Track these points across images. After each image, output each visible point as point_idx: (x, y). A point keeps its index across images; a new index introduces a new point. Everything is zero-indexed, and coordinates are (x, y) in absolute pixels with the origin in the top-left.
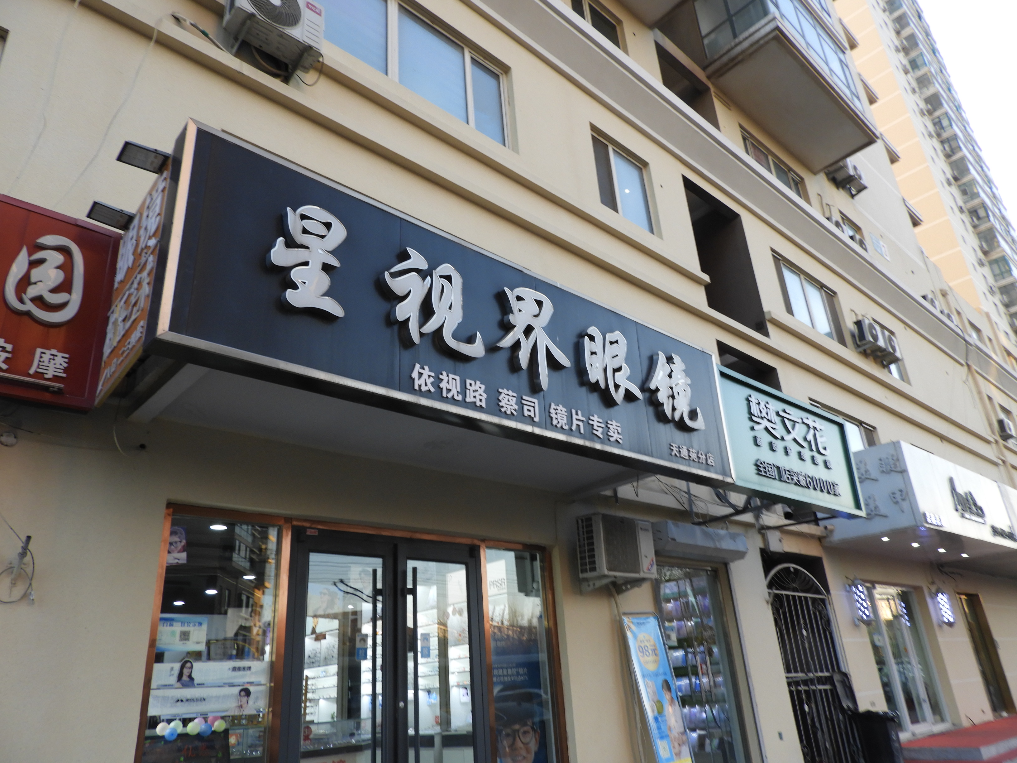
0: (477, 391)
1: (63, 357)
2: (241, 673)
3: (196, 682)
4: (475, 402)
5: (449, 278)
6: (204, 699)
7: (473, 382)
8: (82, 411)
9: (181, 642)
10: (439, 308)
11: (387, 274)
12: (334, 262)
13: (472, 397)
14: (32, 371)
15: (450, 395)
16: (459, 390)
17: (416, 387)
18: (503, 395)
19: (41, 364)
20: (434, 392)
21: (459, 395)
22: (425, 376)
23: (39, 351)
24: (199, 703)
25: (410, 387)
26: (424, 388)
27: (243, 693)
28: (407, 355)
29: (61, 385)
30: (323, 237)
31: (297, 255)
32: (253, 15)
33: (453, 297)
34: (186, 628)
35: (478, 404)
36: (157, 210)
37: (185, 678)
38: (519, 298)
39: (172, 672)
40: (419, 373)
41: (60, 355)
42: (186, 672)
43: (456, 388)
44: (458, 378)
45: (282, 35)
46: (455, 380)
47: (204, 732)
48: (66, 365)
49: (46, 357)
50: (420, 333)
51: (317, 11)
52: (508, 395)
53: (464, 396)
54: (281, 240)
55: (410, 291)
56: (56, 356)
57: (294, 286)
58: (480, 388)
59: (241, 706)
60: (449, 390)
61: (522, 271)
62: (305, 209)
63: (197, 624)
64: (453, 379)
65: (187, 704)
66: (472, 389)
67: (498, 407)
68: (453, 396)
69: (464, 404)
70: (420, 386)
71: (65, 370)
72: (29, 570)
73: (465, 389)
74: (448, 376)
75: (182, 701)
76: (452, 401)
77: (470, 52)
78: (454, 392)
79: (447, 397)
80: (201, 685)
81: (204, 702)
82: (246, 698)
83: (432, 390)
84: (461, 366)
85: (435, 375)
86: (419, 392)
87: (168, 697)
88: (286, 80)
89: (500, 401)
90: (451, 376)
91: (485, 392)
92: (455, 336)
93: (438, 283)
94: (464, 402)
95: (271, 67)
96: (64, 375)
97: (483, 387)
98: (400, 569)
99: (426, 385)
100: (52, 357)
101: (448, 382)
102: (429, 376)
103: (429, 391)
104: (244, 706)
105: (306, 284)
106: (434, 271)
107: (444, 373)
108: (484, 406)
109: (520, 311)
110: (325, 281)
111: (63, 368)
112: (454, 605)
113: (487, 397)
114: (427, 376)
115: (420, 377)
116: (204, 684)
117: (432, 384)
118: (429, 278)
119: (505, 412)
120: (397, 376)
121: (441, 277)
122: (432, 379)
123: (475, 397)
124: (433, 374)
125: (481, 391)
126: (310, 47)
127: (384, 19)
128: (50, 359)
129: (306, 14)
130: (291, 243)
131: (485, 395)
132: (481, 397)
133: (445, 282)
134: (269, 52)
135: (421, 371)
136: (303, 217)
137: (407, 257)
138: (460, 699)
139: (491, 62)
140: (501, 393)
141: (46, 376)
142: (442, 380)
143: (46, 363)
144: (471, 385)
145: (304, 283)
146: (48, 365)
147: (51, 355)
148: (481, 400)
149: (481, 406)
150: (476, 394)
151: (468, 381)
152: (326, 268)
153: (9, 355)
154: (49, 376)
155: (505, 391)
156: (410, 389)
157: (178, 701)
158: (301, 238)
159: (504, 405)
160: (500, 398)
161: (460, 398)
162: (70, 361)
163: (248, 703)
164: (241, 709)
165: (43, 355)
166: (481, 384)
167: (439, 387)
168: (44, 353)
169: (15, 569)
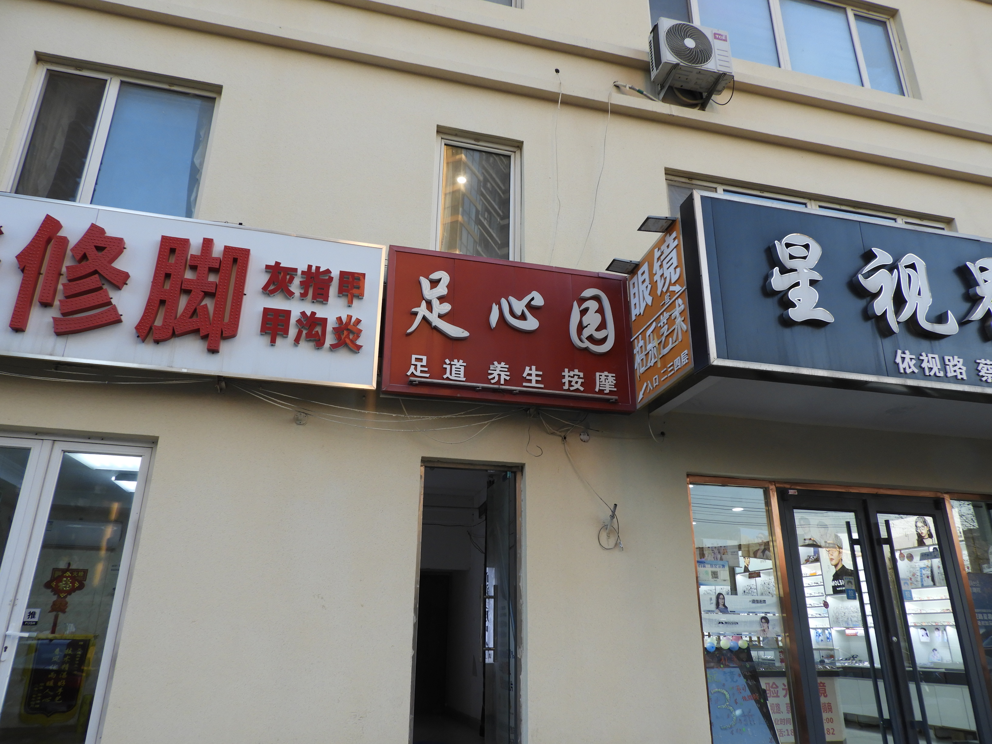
0: (956, 365)
1: (612, 376)
2: (759, 605)
3: (729, 609)
4: (956, 376)
5: (913, 266)
6: (737, 623)
7: (951, 358)
8: (627, 413)
9: (713, 580)
10: (909, 296)
11: (860, 277)
12: (817, 276)
13: (952, 371)
14: (597, 390)
15: (932, 373)
16: (940, 368)
17: (902, 371)
18: (981, 365)
19: (601, 383)
20: (918, 372)
21: (941, 372)
22: (907, 360)
23: (598, 374)
24: (734, 625)
25: (896, 372)
26: (909, 371)
27: (763, 620)
28: (887, 343)
29: (617, 397)
30: (805, 258)
31: (790, 278)
32: (678, 64)
33: (920, 283)
34: (714, 569)
35: (960, 377)
36: (675, 262)
37: (721, 606)
38: (983, 269)
39: (712, 602)
40: (902, 357)
41: (610, 375)
42: (721, 601)
43: (937, 366)
44: (936, 356)
45: (700, 72)
46: (934, 358)
47: (733, 648)
48: (615, 382)
49: (603, 378)
50: (897, 321)
51: (723, 38)
52: (986, 364)
53: (945, 372)
54: (776, 270)
55: (882, 287)
56: (608, 376)
57: (793, 305)
58: (959, 362)
59: (764, 630)
60: (931, 369)
61: (979, 241)
62: (788, 239)
63: (721, 566)
64: (932, 358)
65: (725, 625)
66: (951, 364)
67: (979, 378)
68: (935, 374)
69: (946, 379)
70: (905, 369)
71: (615, 386)
72: (616, 526)
73: (944, 366)
74: (927, 356)
75: (722, 623)
76: (935, 377)
77: (852, 10)
78: (935, 369)
79: (930, 375)
80: (733, 612)
81: (737, 625)
82: (766, 624)
83: (916, 371)
84: (936, 343)
85: (916, 357)
86: (905, 375)
87: (712, 620)
88: (703, 107)
89: (980, 371)
90: (930, 356)
91: (963, 365)
92: (928, 320)
93: (904, 273)
94: (945, 377)
95: (690, 99)
96: (615, 389)
97: (961, 360)
98: (872, 521)
99: (910, 368)
100: (606, 377)
101: (928, 362)
102: (911, 359)
103: (913, 372)
104: (766, 630)
105: (801, 300)
106: (899, 263)
107: (924, 354)
108: (965, 378)
109: (986, 281)
110: (814, 295)
111: (614, 384)
112: (900, 550)
113: (966, 369)
114: (909, 359)
115: (903, 362)
116: (735, 612)
117: (914, 365)
118: (896, 270)
119: (986, 381)
120: (883, 363)
121: (906, 267)
122: (914, 361)
123: (955, 371)
124: (913, 357)
125: (960, 365)
126: (724, 74)
127: (768, 12)
128: (605, 379)
129: (716, 45)
130: (784, 270)
131: (964, 368)
132: (961, 371)
133: (910, 271)
134: (689, 89)
135: (903, 356)
136: (788, 245)
137: (875, 256)
138: (920, 640)
139: (875, 12)
140: (979, 363)
141: (605, 392)
142: (923, 360)
143: (603, 383)
144: (949, 360)
145: (799, 300)
146: (605, 384)
147: (605, 376)
148: (961, 373)
149: (962, 379)
150: (956, 368)
151: (947, 358)
152: (813, 283)
153: (583, 380)
154: (607, 391)
155: (983, 361)
156: (897, 373)
157: (720, 623)
158: (789, 264)
159: (984, 375)
160: (979, 368)
161: (942, 374)
162: (617, 379)
163: (768, 628)
164: (765, 633)
165: (601, 377)
166: (958, 358)
167: (921, 367)
168: (601, 375)
169: (609, 526)
